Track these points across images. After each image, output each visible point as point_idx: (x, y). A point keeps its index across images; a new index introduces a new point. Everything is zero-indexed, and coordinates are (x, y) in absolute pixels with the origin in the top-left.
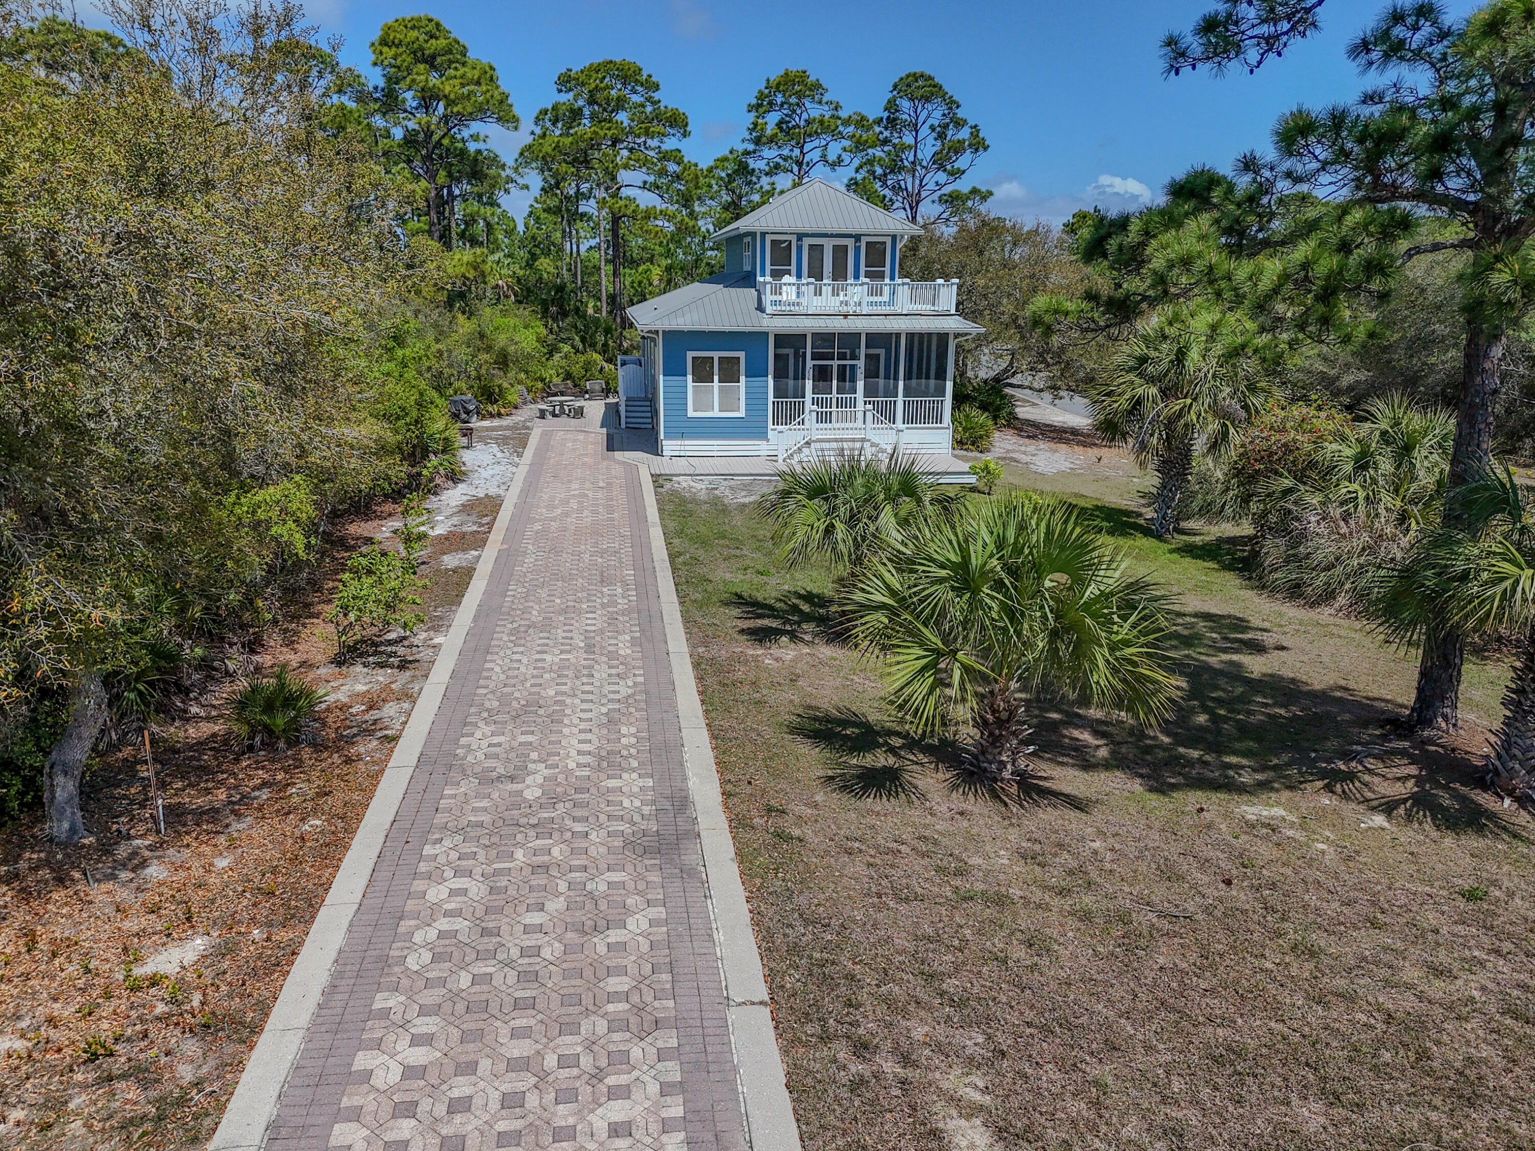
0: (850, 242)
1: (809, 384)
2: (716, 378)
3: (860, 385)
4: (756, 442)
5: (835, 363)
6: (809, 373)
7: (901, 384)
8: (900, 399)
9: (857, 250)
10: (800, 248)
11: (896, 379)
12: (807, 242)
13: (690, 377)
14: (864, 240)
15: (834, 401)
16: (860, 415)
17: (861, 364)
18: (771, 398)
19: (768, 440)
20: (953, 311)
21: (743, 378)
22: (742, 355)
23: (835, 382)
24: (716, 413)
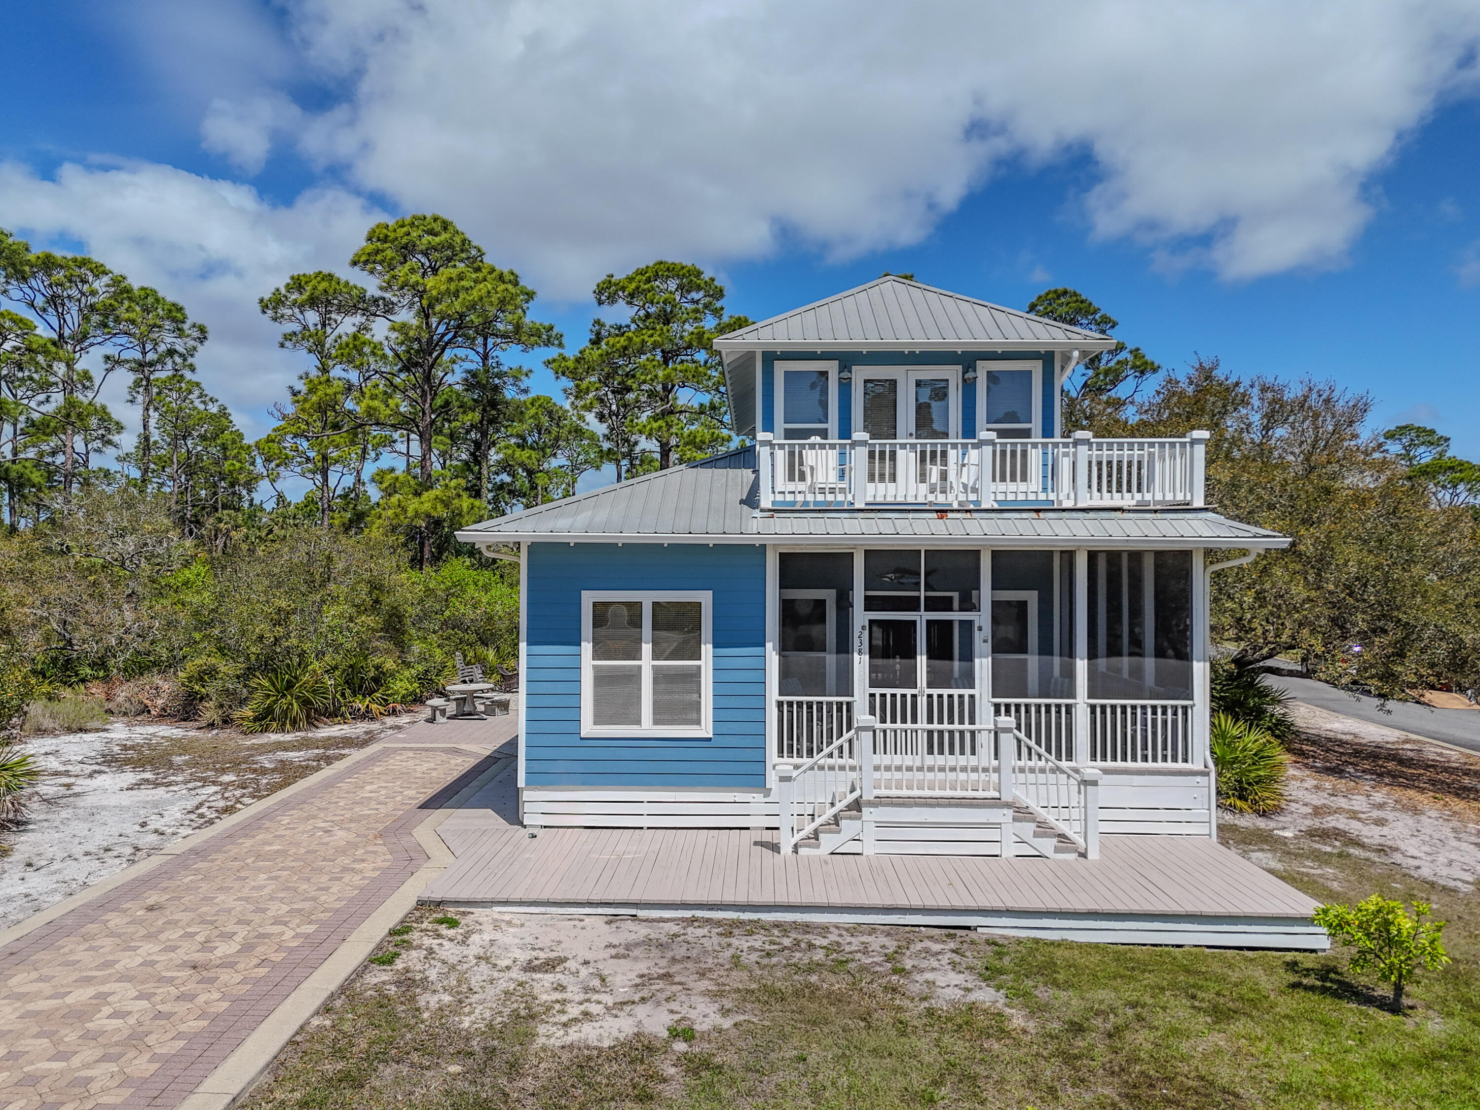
0: (952, 374)
1: (861, 663)
2: (647, 649)
3: (983, 666)
4: (740, 797)
5: (921, 618)
6: (860, 637)
7: (1081, 666)
8: (1082, 702)
9: (969, 387)
10: (845, 387)
11: (1070, 652)
12: (860, 374)
13: (587, 648)
14: (983, 368)
15: (922, 703)
16: (985, 740)
17: (983, 619)
18: (773, 694)
19: (767, 792)
20: (1199, 503)
21: (707, 650)
22: (705, 598)
23: (922, 660)
24: (647, 727)
